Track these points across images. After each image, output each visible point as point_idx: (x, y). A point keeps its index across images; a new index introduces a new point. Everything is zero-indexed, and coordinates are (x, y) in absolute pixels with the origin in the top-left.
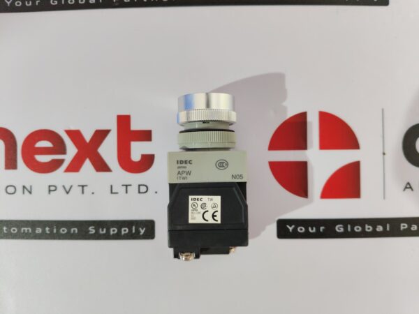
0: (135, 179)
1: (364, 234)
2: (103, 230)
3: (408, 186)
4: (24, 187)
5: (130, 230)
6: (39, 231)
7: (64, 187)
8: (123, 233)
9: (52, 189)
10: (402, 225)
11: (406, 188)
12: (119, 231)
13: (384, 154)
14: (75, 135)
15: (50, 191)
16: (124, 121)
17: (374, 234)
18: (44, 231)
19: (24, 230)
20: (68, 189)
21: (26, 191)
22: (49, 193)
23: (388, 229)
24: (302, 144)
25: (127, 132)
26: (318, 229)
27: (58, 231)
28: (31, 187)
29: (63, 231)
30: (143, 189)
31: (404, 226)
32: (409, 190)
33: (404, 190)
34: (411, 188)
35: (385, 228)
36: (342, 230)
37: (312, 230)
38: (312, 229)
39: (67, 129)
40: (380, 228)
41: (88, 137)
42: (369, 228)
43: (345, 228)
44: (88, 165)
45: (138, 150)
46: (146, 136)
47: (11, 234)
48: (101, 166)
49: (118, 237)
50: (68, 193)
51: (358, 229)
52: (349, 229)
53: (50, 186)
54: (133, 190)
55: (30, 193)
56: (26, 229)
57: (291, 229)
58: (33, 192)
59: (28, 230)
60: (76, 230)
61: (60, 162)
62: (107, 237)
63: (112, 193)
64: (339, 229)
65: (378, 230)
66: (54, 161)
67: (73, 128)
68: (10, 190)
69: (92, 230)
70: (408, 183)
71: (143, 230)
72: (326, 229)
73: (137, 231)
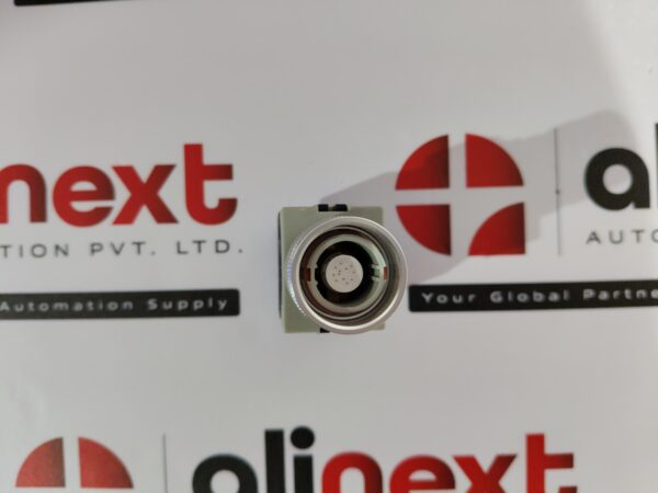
0: (211, 232)
1: (531, 305)
2: (167, 305)
4: (57, 247)
5: (206, 303)
6: (78, 307)
7: (112, 245)
8: (196, 307)
9: (95, 248)
10: (586, 291)
11: (590, 239)
12: (191, 305)
13: (558, 192)
14: (127, 174)
15: (93, 251)
16: (193, 152)
17: (547, 305)
18: (85, 307)
19: (58, 307)
20: (117, 247)
21: (61, 254)
22: (92, 254)
23: (566, 297)
24: (441, 180)
26: (466, 299)
27: (105, 307)
28: (67, 246)
29: (112, 306)
30: (222, 247)
31: (588, 294)
32: (596, 242)
33: (588, 243)
34: (597, 239)
35: (561, 296)
36: (500, 299)
37: (458, 300)
39: (116, 164)
41: (144, 174)
42: (538, 297)
43: (505, 296)
44: (145, 214)
45: (213, 192)
46: (224, 172)
47: (40, 311)
49: (189, 313)
50: (117, 252)
51: (523, 298)
52: (510, 298)
53: (93, 245)
54: (209, 248)
55: (66, 254)
56: (61, 305)
57: (428, 298)
58: (70, 252)
59: (64, 307)
60: (130, 304)
61: (106, 212)
62: (174, 313)
63: (179, 252)
64: (496, 297)
65: (551, 299)
66: (97, 210)
67: (123, 162)
68: (38, 251)
69: (152, 305)
70: (594, 233)
71: (223, 303)
72: (477, 298)
73: (216, 305)
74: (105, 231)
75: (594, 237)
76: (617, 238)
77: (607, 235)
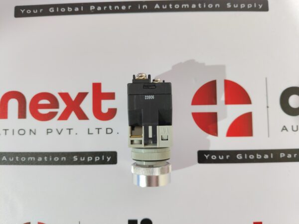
0: (104, 124)
1: (256, 161)
2: (82, 159)
3: (284, 128)
4: (31, 130)
5: (101, 158)
6: (40, 159)
7: (57, 130)
8: (96, 160)
9: (49, 131)
10: (281, 154)
11: (283, 129)
12: (94, 159)
13: (268, 107)
14: (65, 96)
15: (48, 133)
16: (97, 87)
17: (263, 160)
18: (43, 159)
19: (30, 159)
20: (60, 131)
21: (32, 133)
22: (47, 134)
23: (272, 157)
24: (213, 101)
25: (99, 94)
26: (225, 157)
27: (53, 159)
28: (35, 130)
29: (56, 159)
30: (110, 131)
31: (282, 155)
32: (285, 131)
33: (282, 131)
34: (286, 129)
35: (270, 156)
36: (241, 158)
38: (221, 157)
39: (60, 92)
40: (266, 157)
41: (73, 97)
42: (259, 156)
43: (243, 156)
44: (73, 115)
45: (106, 105)
46: (111, 96)
47: (21, 161)
48: (82, 116)
49: (93, 163)
50: (59, 134)
51: (252, 157)
52: (246, 157)
53: (48, 130)
54: (103, 131)
55: (35, 134)
56: (31, 158)
57: (207, 157)
58: (37, 133)
59: (33, 159)
60: (65, 158)
61: (54, 114)
62: (86, 163)
63: (89, 133)
64: (239, 157)
65: (265, 157)
66: (50, 113)
67: (63, 91)
68: (22, 132)
69: (75, 158)
70: (284, 127)
71: (109, 158)
72: (230, 157)
73: (106, 159)
74: (54, 123)
75: (285, 128)
76: (295, 129)
77: (291, 128)
